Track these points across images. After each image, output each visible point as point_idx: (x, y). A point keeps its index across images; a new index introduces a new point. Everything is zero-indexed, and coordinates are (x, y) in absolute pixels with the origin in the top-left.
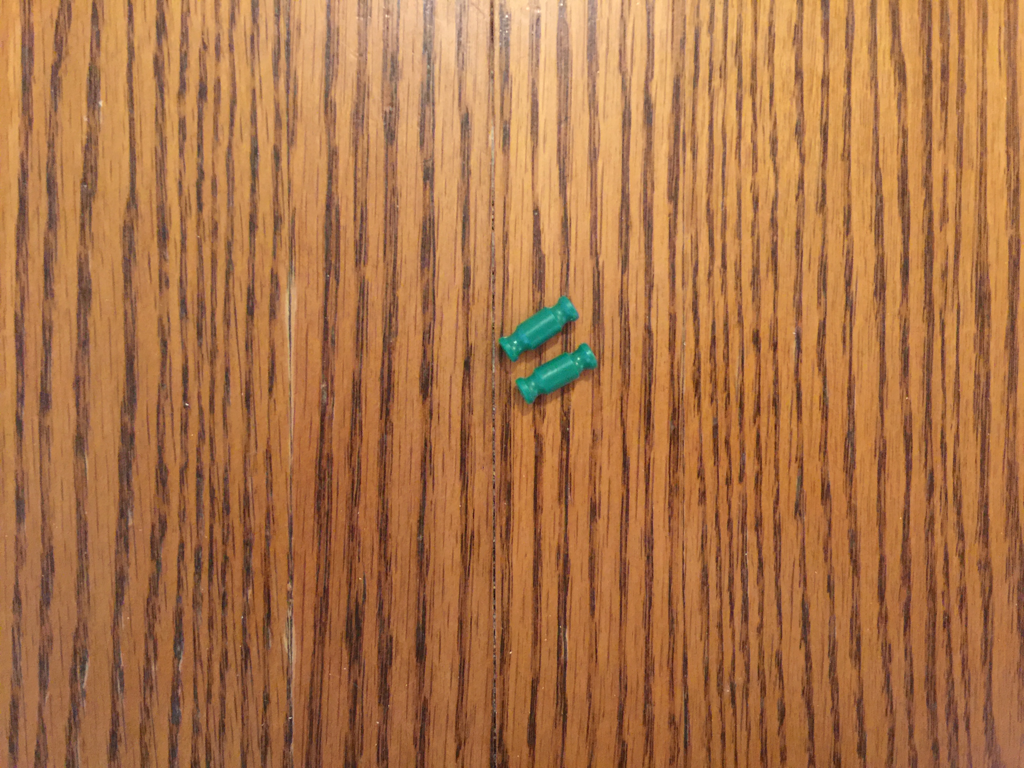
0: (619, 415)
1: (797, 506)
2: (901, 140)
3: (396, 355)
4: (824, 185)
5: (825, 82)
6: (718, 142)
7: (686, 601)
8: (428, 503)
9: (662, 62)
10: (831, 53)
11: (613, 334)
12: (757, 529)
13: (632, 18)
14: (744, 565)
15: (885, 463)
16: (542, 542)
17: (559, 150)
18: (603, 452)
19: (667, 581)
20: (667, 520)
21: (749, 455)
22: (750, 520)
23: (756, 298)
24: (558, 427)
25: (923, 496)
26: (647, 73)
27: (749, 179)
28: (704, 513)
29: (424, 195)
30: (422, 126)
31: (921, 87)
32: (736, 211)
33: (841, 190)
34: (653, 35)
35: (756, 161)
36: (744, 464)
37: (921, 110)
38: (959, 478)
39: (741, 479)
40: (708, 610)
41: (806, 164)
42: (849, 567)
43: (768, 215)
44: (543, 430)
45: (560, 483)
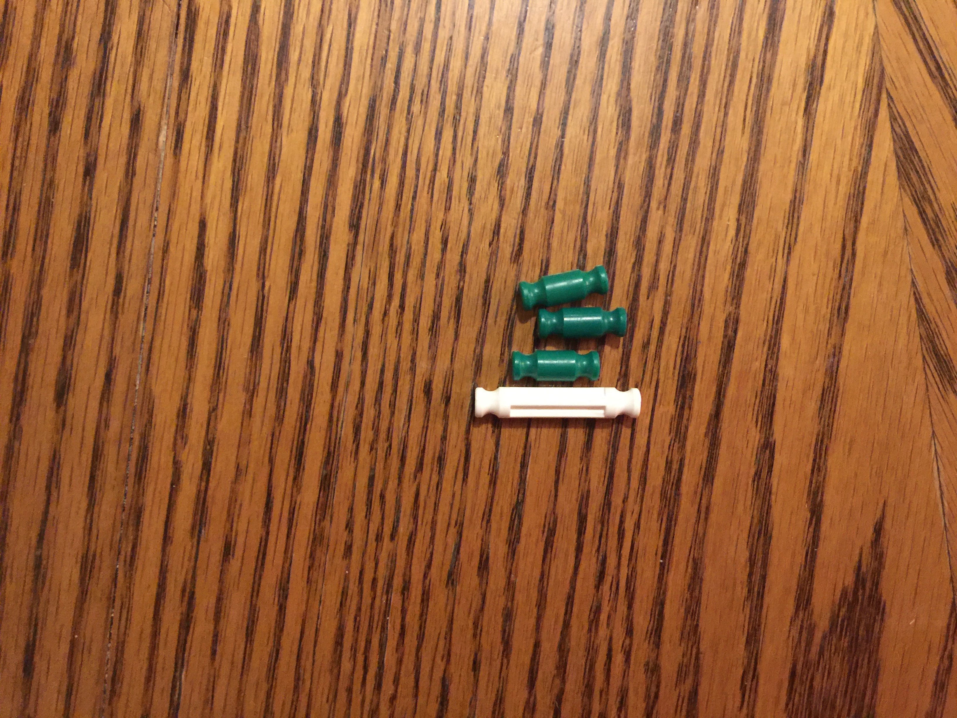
0: (268, 451)
1: (450, 574)
2: (615, 194)
3: (33, 357)
4: (522, 232)
5: (538, 121)
6: (410, 172)
7: (316, 658)
8: (50, 517)
9: (358, 80)
10: (548, 91)
11: (272, 364)
12: (403, 594)
13: (330, 28)
14: (384, 628)
15: (553, 541)
16: (168, 575)
17: (235, 161)
18: (245, 488)
19: (298, 635)
20: (306, 569)
21: (405, 512)
22: (397, 582)
23: (433, 345)
24: (200, 456)
25: (592, 581)
26: (340, 87)
27: (441, 215)
28: (348, 568)
29: (83, 190)
30: (89, 119)
31: (646, 139)
32: (422, 250)
33: (541, 240)
34: (352, 48)
35: (451, 198)
36: (398, 521)
37: (643, 164)
38: (634, 569)
39: (392, 537)
40: (339, 672)
41: (505, 208)
42: (500, 648)
43: (458, 258)
44: (183, 457)
45: (195, 515)
